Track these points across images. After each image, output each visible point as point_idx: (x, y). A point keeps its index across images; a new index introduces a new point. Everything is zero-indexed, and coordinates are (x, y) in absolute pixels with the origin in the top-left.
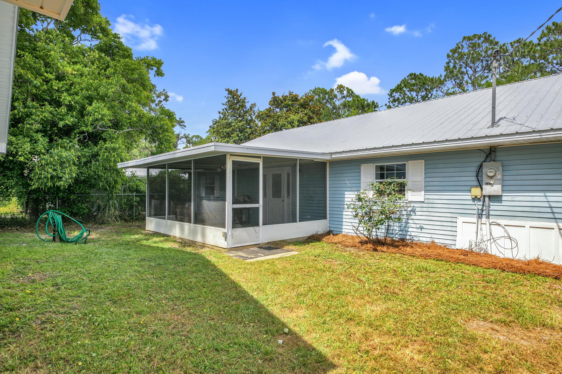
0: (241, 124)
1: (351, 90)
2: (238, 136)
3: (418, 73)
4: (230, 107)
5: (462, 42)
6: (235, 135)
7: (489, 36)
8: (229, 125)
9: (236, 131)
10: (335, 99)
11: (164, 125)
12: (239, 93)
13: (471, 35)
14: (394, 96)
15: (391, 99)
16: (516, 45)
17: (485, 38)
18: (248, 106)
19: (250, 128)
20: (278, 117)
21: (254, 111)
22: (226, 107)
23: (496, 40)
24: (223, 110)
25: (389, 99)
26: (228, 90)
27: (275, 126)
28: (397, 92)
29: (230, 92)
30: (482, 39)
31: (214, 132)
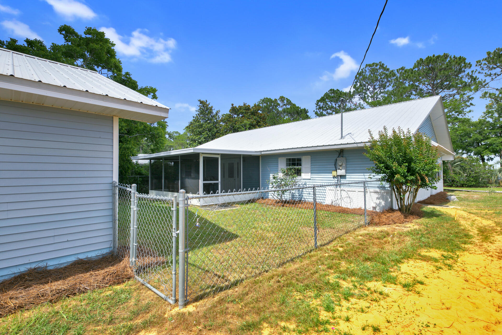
0: (209, 125)
1: (289, 100)
2: (207, 134)
3: (335, 89)
4: (201, 113)
5: (365, 68)
6: (205, 133)
7: (383, 64)
8: (201, 126)
9: (206, 131)
10: (278, 106)
11: (159, 133)
12: (208, 103)
13: (371, 63)
14: (320, 105)
15: (317, 107)
16: (401, 71)
17: (380, 66)
18: (214, 112)
19: (216, 128)
20: (236, 121)
21: (219, 116)
22: (198, 113)
23: (388, 67)
24: (196, 115)
25: (316, 107)
26: (200, 101)
27: (233, 127)
28: (321, 102)
29: (201, 102)
30: (378, 66)
31: (190, 131)
